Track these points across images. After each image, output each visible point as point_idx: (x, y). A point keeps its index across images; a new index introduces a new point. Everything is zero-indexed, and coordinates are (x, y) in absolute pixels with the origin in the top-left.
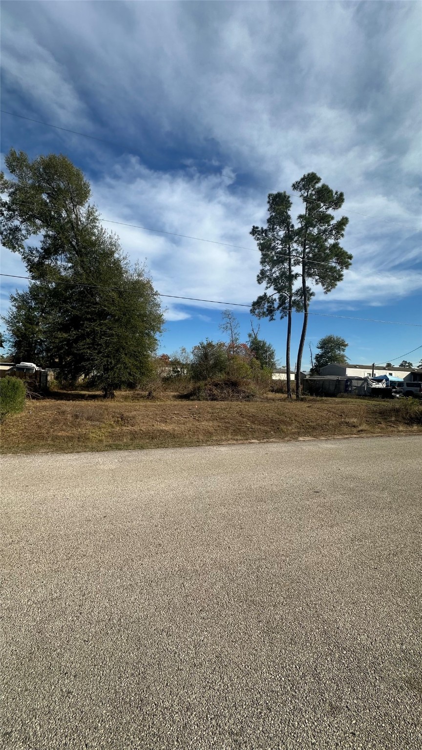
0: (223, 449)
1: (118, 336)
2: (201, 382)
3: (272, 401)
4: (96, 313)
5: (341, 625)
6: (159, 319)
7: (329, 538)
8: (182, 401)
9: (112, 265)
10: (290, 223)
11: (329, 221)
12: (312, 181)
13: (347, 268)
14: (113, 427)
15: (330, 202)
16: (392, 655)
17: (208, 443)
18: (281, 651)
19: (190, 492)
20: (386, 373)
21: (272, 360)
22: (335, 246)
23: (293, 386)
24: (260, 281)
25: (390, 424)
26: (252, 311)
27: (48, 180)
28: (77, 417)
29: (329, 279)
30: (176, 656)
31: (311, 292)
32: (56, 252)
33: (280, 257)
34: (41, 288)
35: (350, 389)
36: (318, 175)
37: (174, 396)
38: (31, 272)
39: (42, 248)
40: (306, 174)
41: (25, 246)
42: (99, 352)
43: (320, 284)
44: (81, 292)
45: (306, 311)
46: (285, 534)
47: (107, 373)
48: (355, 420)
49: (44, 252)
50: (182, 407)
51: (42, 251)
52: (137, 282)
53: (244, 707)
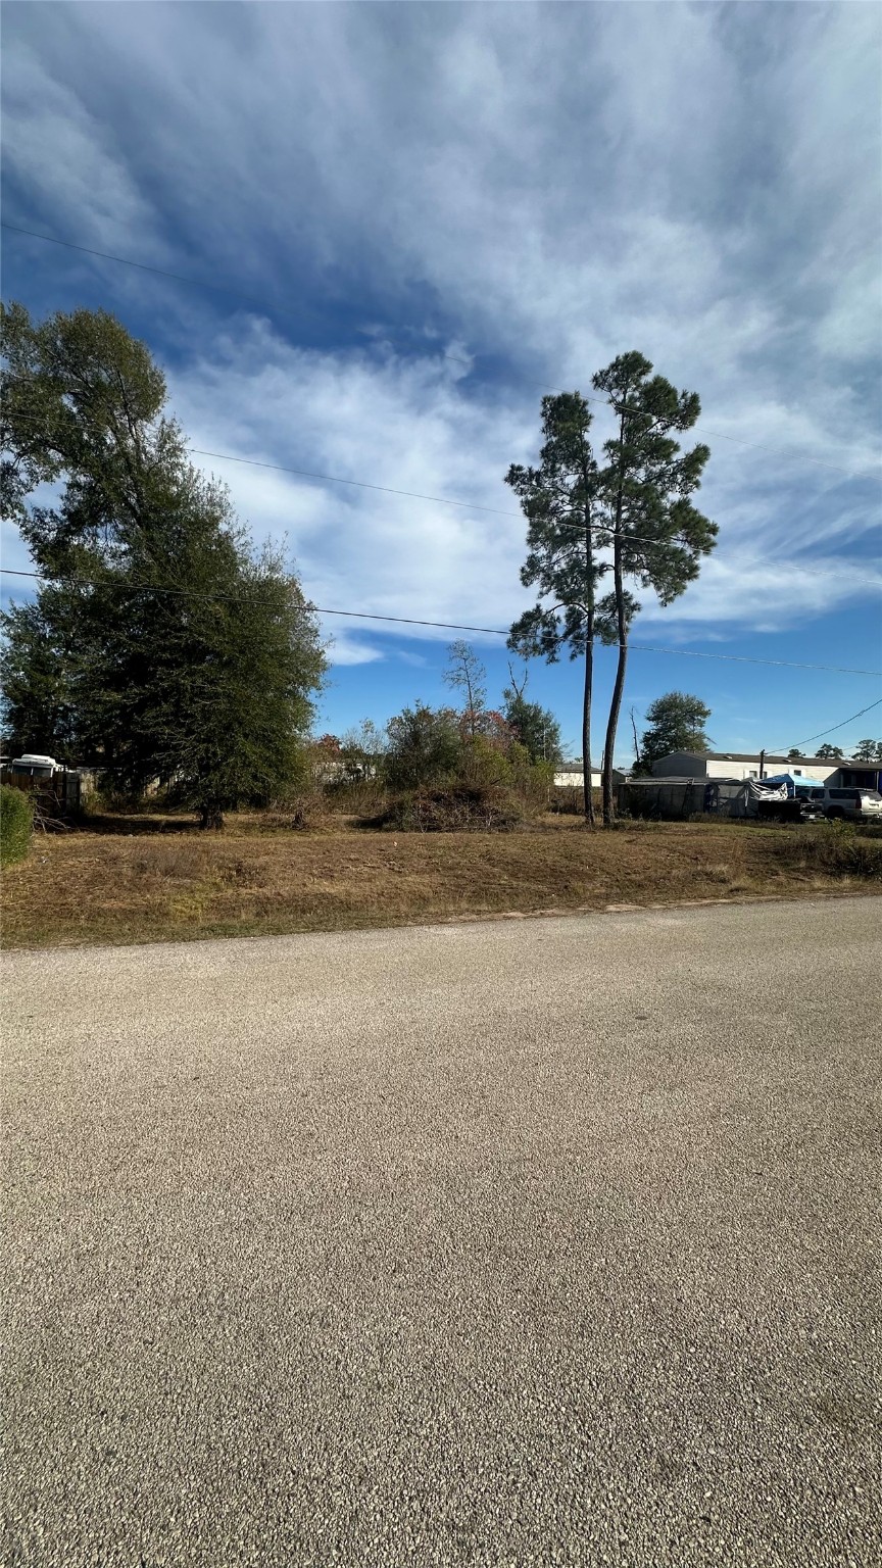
0: (448, 932)
1: (229, 696)
2: (405, 793)
3: (553, 831)
4: (181, 650)
5: (686, 1292)
6: (315, 661)
7: (665, 1114)
8: (365, 832)
9: (214, 548)
10: (589, 458)
11: (669, 455)
12: (635, 371)
13: (707, 552)
14: (219, 890)
15: (671, 415)
16: (789, 1354)
17: (419, 919)
18: (560, 1352)
19: (377, 1023)
20: (788, 769)
21: (554, 746)
22: (683, 505)
23: (597, 799)
24: (526, 579)
25: (796, 875)
26: (511, 644)
27: (74, 366)
28: (142, 868)
29: (671, 575)
30: (340, 1368)
31: (633, 602)
32: (94, 520)
33: (568, 530)
34: (65, 596)
35: (715, 804)
36: (647, 357)
37: (350, 824)
38: (40, 561)
39: (64, 512)
40: (622, 355)
41: (27, 507)
42: (190, 732)
43: (652, 585)
44: (149, 605)
45: (622, 642)
46: (574, 1108)
47: (206, 776)
48: (724, 868)
49: (69, 519)
50: (366, 844)
51: (65, 517)
52: (268, 583)
53: (481, 1471)
